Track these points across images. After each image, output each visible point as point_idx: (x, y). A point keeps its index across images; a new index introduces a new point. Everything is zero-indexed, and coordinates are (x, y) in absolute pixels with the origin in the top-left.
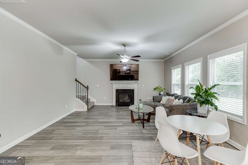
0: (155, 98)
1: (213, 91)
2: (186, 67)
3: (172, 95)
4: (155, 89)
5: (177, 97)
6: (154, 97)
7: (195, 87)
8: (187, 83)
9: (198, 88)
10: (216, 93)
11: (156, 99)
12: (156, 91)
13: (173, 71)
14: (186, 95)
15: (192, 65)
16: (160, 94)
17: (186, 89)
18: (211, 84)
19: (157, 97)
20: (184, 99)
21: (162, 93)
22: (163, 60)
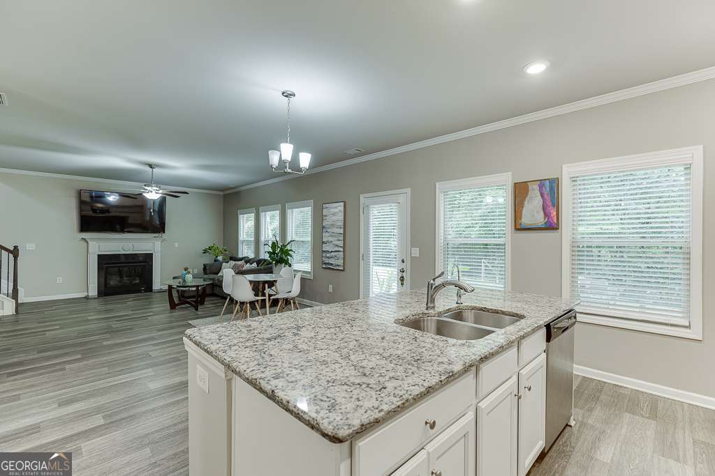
0: (207, 268)
1: (288, 247)
2: (262, 214)
3: (241, 259)
4: (205, 251)
5: (248, 261)
6: (205, 266)
7: (270, 244)
8: (263, 239)
9: (274, 245)
10: (291, 250)
11: (210, 269)
12: (207, 254)
13: (241, 217)
14: (262, 257)
15: (269, 212)
16: (215, 261)
17: (262, 247)
18: (289, 239)
19: (211, 265)
20: (259, 262)
21: (220, 258)
22: (221, 193)
